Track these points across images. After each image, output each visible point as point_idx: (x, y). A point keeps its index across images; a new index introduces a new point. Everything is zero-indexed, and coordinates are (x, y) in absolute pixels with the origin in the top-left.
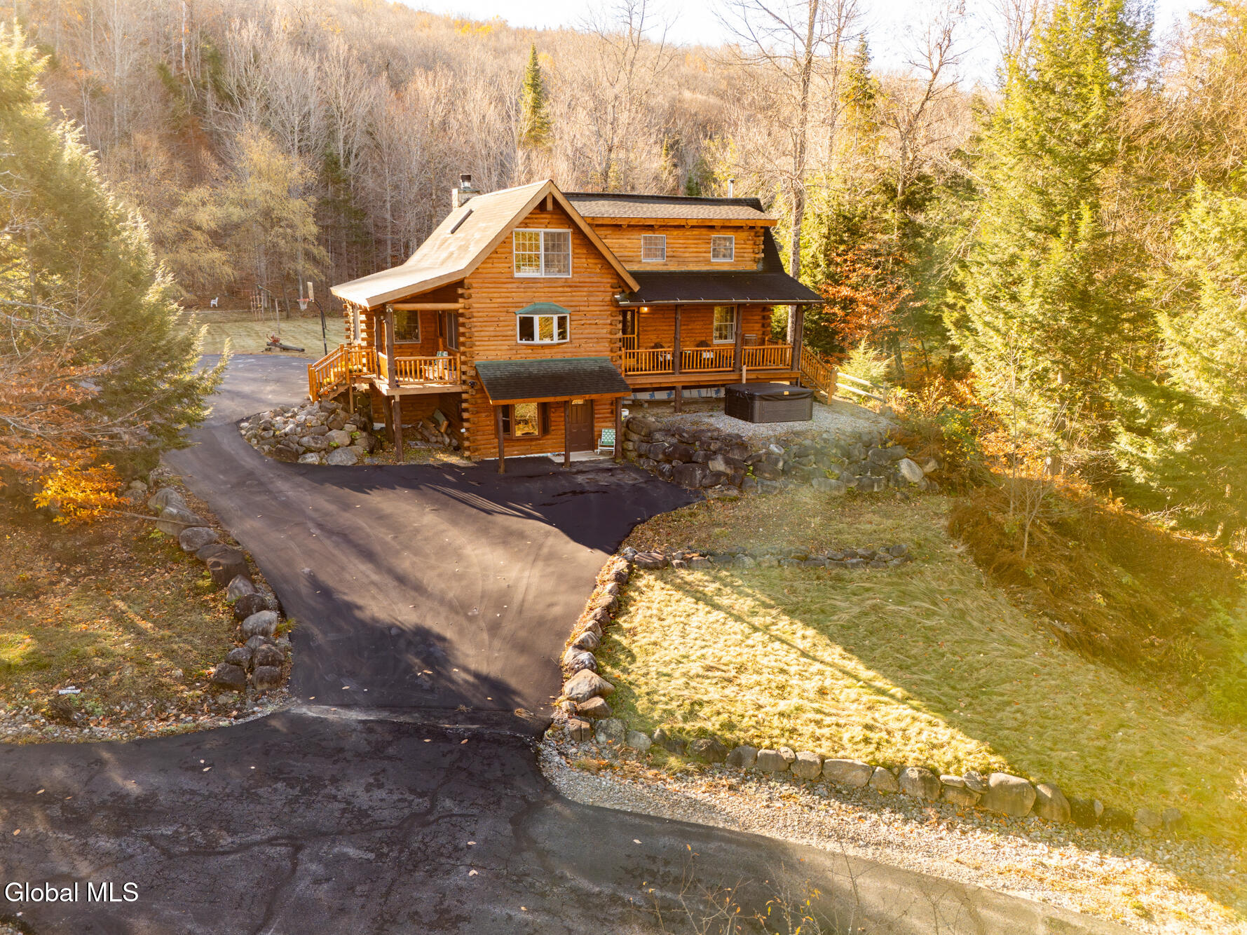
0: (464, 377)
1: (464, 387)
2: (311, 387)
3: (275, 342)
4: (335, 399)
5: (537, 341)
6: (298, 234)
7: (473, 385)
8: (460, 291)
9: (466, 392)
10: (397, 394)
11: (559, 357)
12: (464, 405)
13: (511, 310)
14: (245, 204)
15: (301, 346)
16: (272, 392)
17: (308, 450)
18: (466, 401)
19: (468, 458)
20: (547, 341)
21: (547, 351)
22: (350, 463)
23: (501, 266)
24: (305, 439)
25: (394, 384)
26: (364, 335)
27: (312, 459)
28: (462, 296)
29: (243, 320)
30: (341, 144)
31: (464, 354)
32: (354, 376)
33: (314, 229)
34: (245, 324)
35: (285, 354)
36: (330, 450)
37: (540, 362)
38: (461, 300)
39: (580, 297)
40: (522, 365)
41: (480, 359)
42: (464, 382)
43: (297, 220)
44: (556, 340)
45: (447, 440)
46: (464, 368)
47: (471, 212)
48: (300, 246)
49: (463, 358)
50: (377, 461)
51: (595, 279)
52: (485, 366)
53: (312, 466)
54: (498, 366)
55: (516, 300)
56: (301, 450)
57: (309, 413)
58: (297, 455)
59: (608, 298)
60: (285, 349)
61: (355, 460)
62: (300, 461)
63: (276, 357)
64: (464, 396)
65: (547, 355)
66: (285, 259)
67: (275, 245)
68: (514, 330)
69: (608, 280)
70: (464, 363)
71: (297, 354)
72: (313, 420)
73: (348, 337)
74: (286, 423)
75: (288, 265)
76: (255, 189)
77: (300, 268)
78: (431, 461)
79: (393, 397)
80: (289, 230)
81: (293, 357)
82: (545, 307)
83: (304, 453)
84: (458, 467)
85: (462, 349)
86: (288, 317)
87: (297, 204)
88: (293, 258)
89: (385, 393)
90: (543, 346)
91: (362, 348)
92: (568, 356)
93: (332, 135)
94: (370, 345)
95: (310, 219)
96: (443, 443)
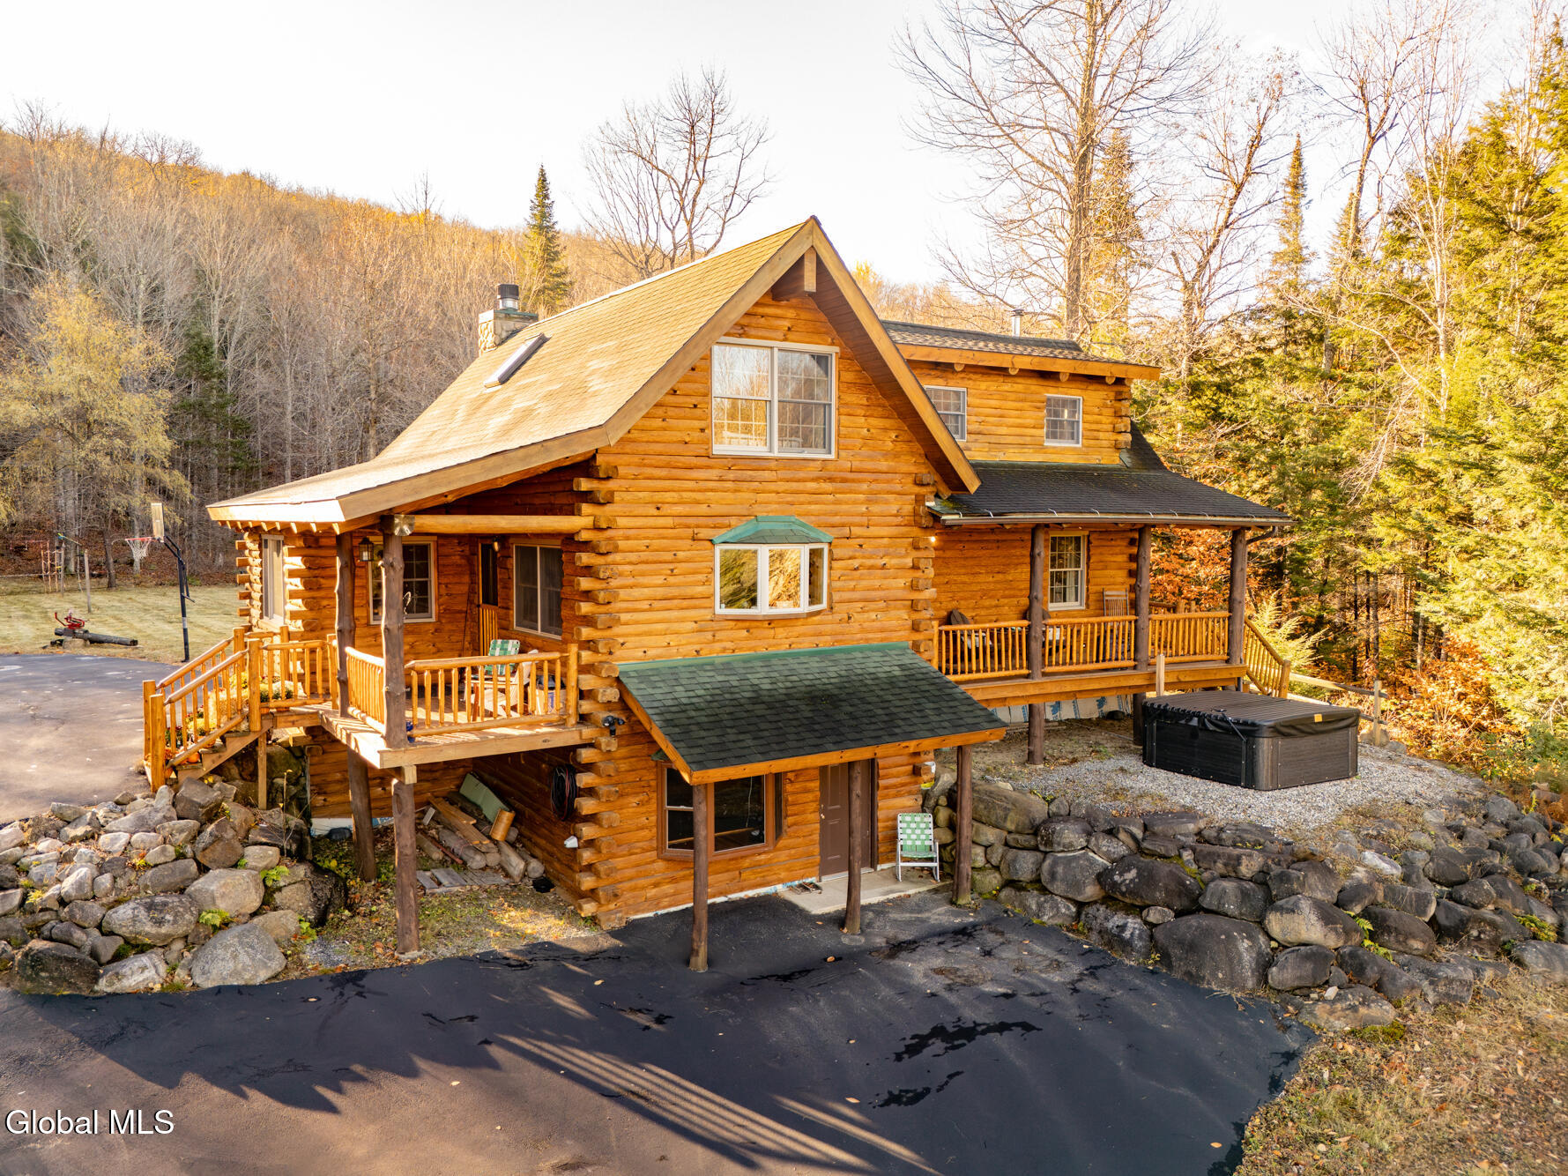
0: (586, 707)
1: (588, 732)
2: (150, 744)
3: (74, 627)
4: (217, 771)
5: (763, 609)
6: (135, 447)
7: (611, 727)
8: (585, 485)
9: (589, 745)
10: (409, 760)
11: (806, 645)
12: (584, 780)
13: (704, 533)
14: (44, 399)
15: (130, 635)
16: (42, 753)
17: (135, 947)
18: (589, 767)
19: (593, 920)
20: (784, 608)
21: (781, 632)
22: (262, 976)
23: (684, 427)
24: (124, 913)
25: (401, 733)
26: (297, 605)
27: (141, 974)
28: (588, 497)
29: (27, 592)
30: (215, 323)
31: (589, 645)
32: (272, 709)
33: (167, 444)
34: (26, 598)
35: (94, 650)
36: (199, 938)
37: (766, 660)
38: (586, 508)
39: (853, 504)
40: (727, 667)
41: (627, 659)
42: (583, 719)
43: (135, 427)
44: (804, 607)
45: (516, 864)
46: (588, 682)
47: (542, 341)
48: (139, 469)
49: (586, 656)
50: (344, 955)
51: (884, 465)
52: (643, 676)
53: (141, 998)
54: (672, 674)
55: (716, 509)
56: (108, 947)
57: (143, 825)
58: (94, 965)
59: (908, 508)
60: (96, 641)
61: (277, 964)
62: (103, 986)
63: (73, 658)
64: (586, 755)
65: (779, 642)
66: (110, 490)
67: (92, 466)
68: (708, 582)
69: (911, 464)
70: (584, 669)
71: (120, 651)
72: (151, 847)
73: (246, 613)
74: (65, 859)
75: (116, 501)
76: (60, 374)
77: (136, 503)
78: (493, 943)
79: (398, 771)
80: (118, 442)
81: (111, 658)
82: (780, 527)
83: (118, 957)
84: (575, 957)
85: (586, 633)
86: (110, 586)
87: (135, 402)
88: (123, 486)
89: (375, 760)
90: (771, 621)
91: (290, 636)
92: (825, 643)
93: (199, 308)
94: (314, 628)
95: (160, 425)
96: (503, 869)
